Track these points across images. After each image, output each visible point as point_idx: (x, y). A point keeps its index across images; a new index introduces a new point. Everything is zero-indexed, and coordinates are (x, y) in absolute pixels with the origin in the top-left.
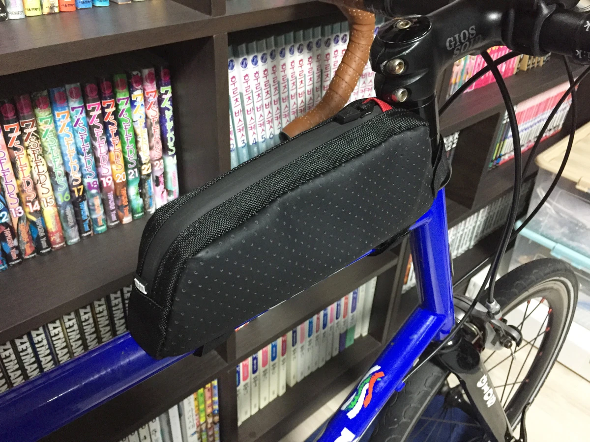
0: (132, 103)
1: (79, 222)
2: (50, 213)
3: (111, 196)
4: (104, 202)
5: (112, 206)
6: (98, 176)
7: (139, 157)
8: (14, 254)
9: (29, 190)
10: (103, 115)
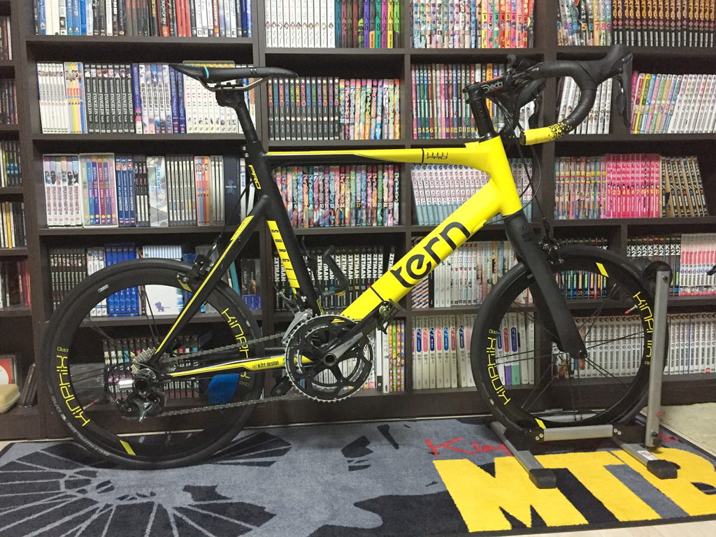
0: (383, 177)
1: (356, 218)
2: (347, 210)
3: (370, 212)
4: (367, 214)
5: (369, 216)
6: (366, 201)
7: (383, 199)
8: (332, 222)
9: (343, 198)
10: (372, 179)
